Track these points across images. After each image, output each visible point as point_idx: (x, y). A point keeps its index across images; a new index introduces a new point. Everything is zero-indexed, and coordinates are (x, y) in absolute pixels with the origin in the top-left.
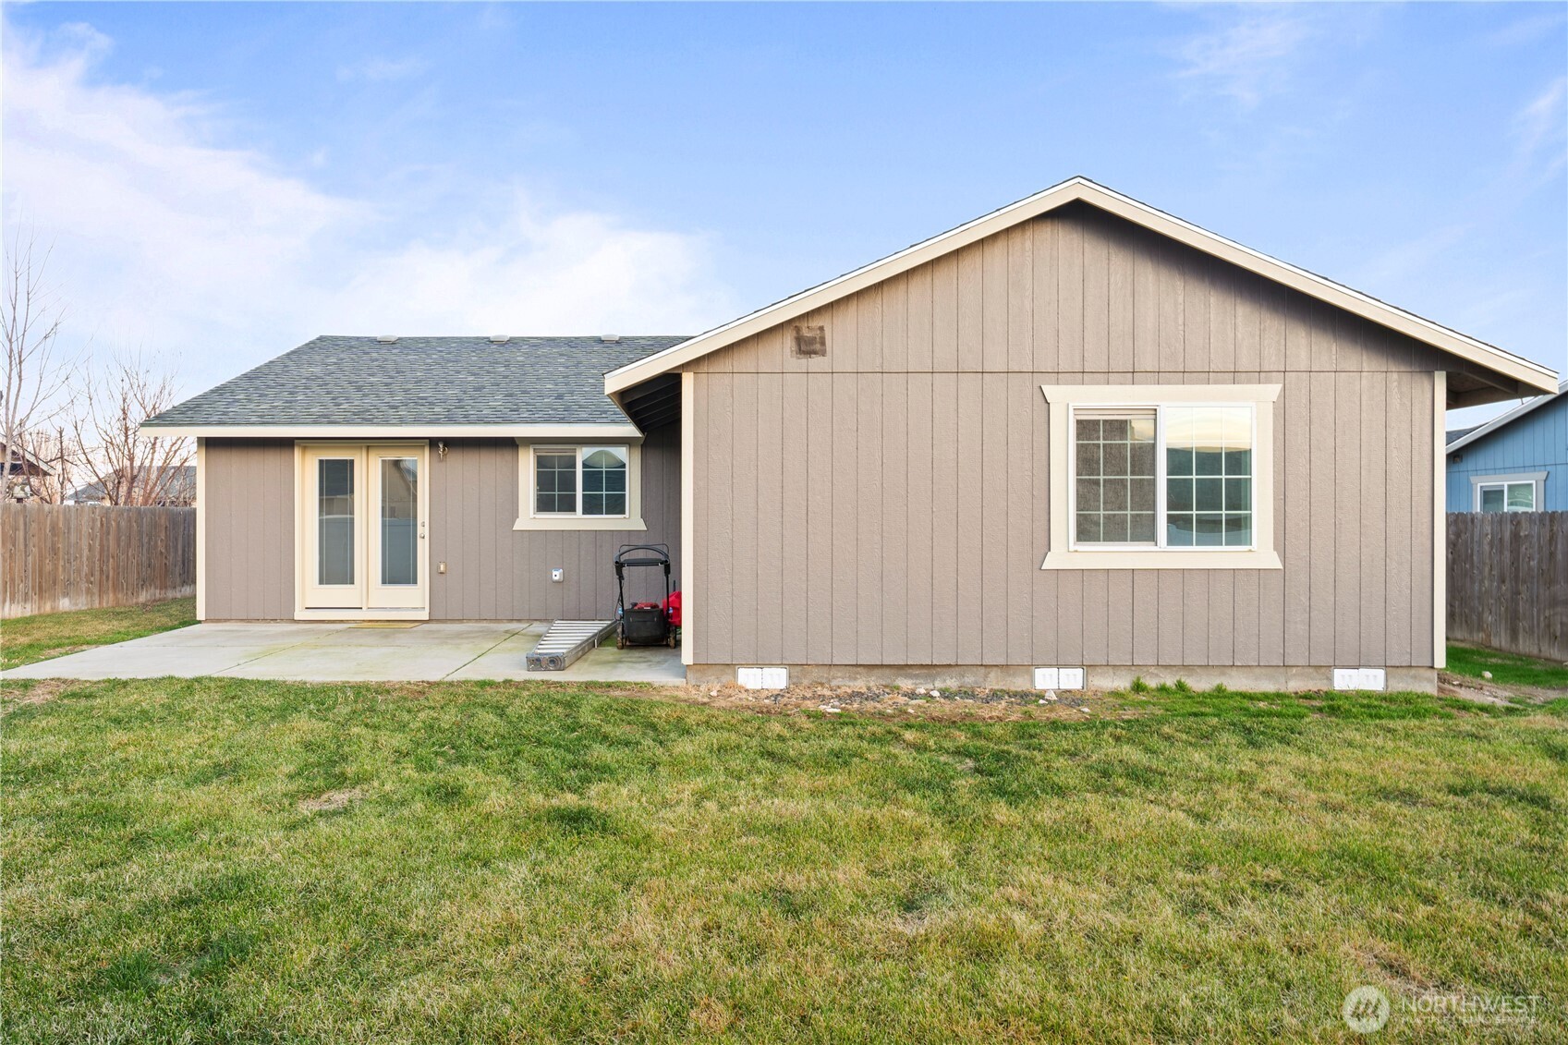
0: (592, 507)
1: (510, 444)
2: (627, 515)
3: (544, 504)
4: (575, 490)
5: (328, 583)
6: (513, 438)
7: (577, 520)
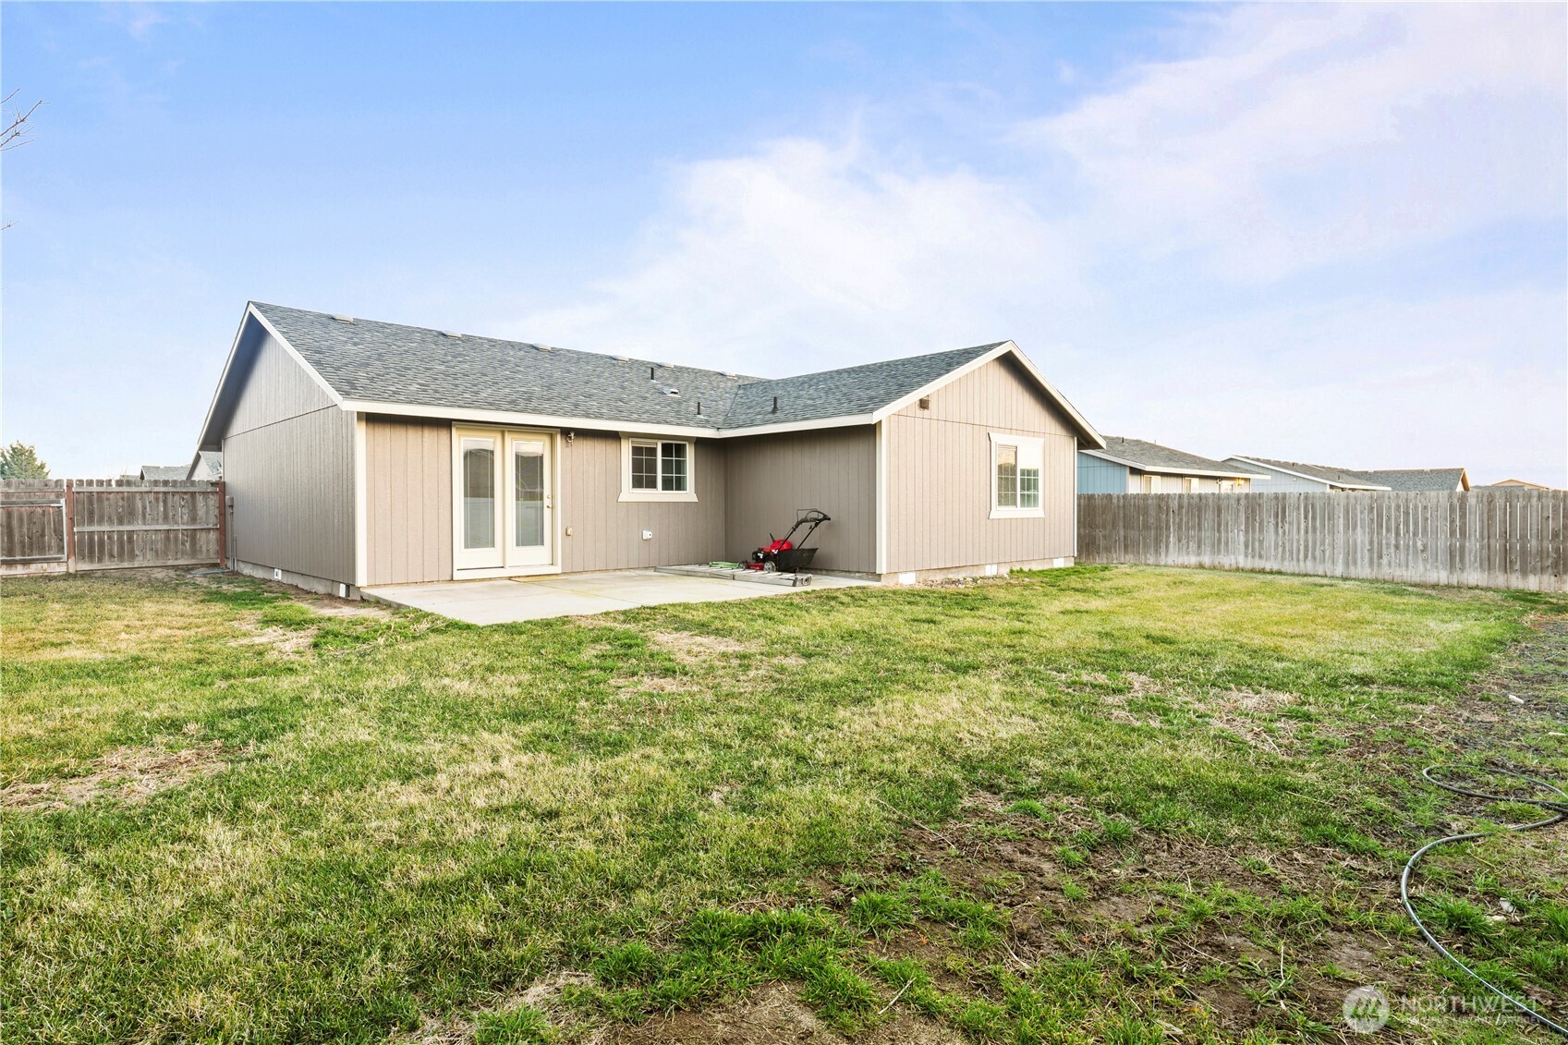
0: (668, 485)
1: (614, 436)
2: (688, 491)
3: (638, 483)
4: (656, 473)
5: (472, 546)
6: (617, 432)
7: (658, 495)
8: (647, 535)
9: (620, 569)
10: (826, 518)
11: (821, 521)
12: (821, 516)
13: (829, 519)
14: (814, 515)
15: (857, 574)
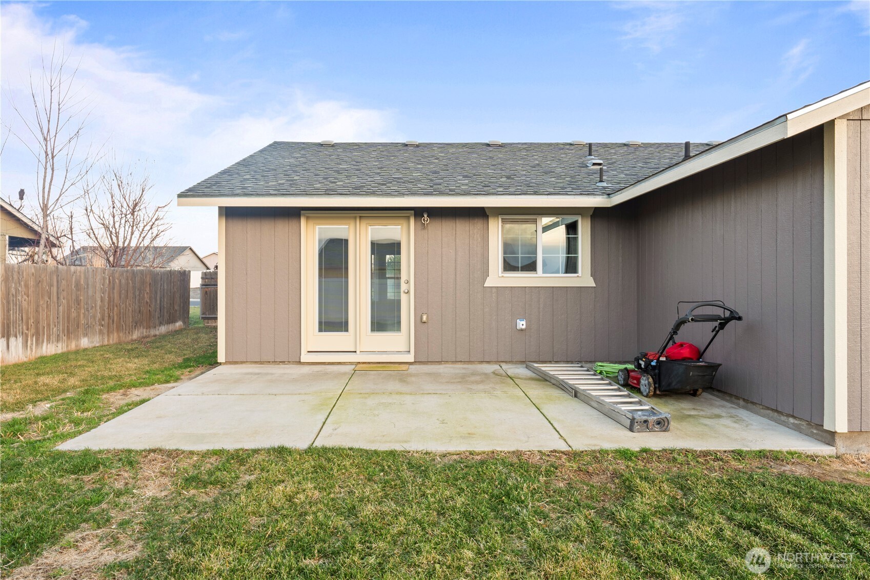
1: (482, 214)
2: (579, 274)
4: (536, 254)
5: (327, 331)
6: (483, 208)
7: (538, 279)
8: (522, 324)
9: (488, 362)
10: (735, 317)
11: (727, 321)
12: (727, 314)
13: (740, 319)
14: (719, 312)
15: (791, 420)
